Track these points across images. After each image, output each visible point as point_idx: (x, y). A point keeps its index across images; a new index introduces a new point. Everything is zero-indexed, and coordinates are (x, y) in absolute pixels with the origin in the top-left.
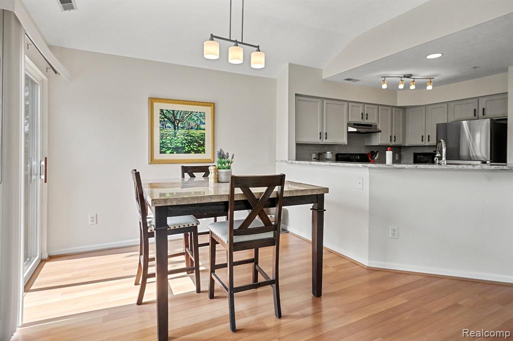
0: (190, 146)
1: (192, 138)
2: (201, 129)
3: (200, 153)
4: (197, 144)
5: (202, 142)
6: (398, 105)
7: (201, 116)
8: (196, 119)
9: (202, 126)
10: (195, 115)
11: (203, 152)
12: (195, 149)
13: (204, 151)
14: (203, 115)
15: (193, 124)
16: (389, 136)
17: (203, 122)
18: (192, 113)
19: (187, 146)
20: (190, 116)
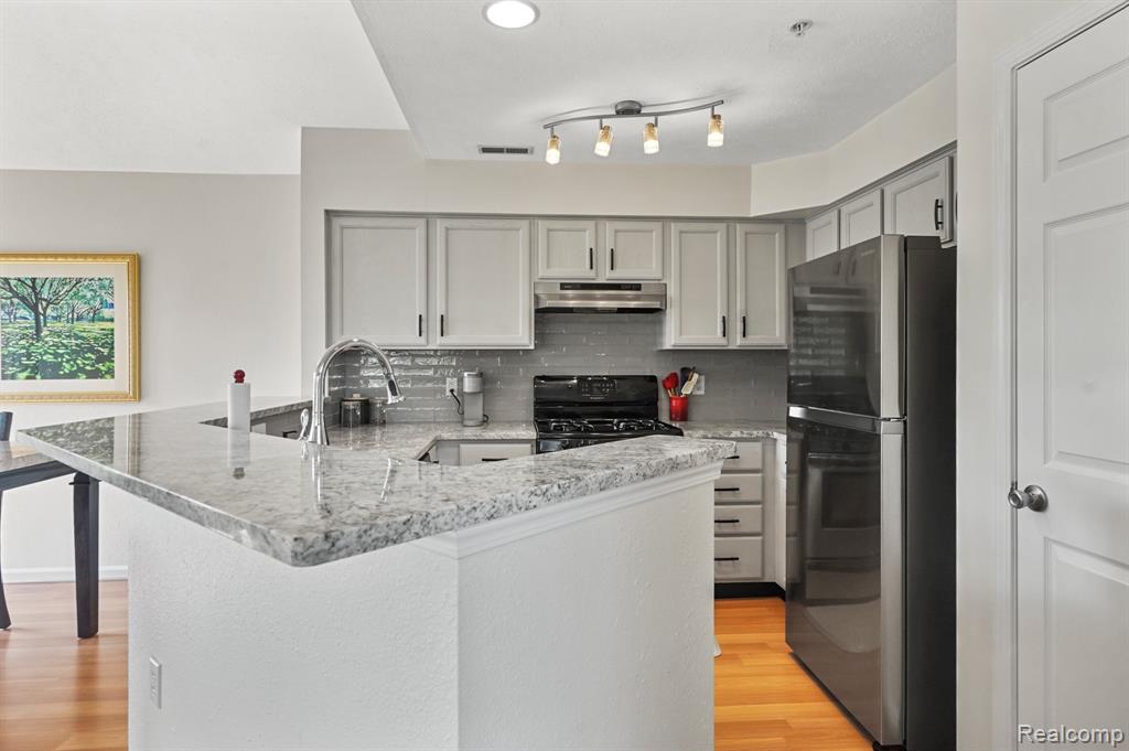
0: (75, 361)
1: (79, 342)
2: (103, 319)
3: (102, 377)
4: (93, 357)
5: (106, 351)
6: (752, 215)
7: (102, 287)
8: (89, 295)
9: (106, 313)
10: (86, 287)
11: (108, 376)
12: (88, 368)
13: (111, 372)
14: (107, 286)
15: (82, 308)
16: (720, 320)
17: (110, 301)
18: (79, 281)
19: (68, 361)
20: (75, 289)
